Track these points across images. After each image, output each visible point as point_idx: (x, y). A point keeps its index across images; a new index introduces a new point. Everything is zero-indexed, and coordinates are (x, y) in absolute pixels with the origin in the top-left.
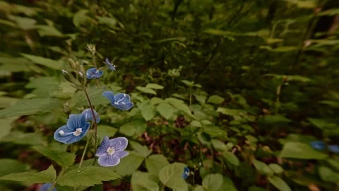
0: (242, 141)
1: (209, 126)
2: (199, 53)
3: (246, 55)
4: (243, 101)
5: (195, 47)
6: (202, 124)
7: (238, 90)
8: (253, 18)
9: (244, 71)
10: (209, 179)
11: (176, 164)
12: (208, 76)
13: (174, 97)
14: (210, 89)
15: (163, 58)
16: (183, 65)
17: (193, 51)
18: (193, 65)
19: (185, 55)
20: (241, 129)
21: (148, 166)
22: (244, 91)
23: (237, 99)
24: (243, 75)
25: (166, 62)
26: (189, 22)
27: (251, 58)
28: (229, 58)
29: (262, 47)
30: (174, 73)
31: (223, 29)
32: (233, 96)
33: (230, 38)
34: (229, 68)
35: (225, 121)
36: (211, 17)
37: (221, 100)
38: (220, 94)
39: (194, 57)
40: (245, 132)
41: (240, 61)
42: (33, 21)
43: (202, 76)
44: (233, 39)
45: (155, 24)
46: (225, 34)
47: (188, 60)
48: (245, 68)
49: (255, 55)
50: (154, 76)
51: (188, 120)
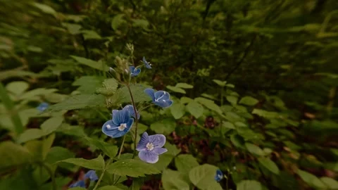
0: (279, 147)
1: (243, 128)
2: (230, 53)
3: (284, 53)
4: (280, 104)
5: (226, 46)
6: (235, 126)
7: (274, 91)
8: (295, 12)
9: (284, 71)
10: (245, 185)
11: (206, 166)
12: (239, 76)
13: (203, 97)
14: (242, 90)
15: (192, 58)
16: (213, 64)
17: (224, 50)
18: (223, 64)
19: (215, 55)
20: (279, 134)
21: (177, 165)
22: (281, 93)
23: (273, 101)
24: (282, 74)
25: (195, 62)
26: (221, 21)
27: (292, 57)
28: (264, 57)
29: (309, 43)
30: (203, 72)
31: (259, 26)
32: (268, 98)
33: (267, 35)
34: (264, 68)
35: (259, 124)
36: (245, 14)
37: (255, 101)
38: (254, 95)
39: (224, 56)
40: (283, 137)
41: (278, 60)
42: (80, 27)
43: (233, 76)
44: (271, 36)
45: (185, 24)
46: (262, 31)
47: (218, 60)
48: (284, 67)
49: (298, 52)
50: (183, 76)
51: (218, 121)
